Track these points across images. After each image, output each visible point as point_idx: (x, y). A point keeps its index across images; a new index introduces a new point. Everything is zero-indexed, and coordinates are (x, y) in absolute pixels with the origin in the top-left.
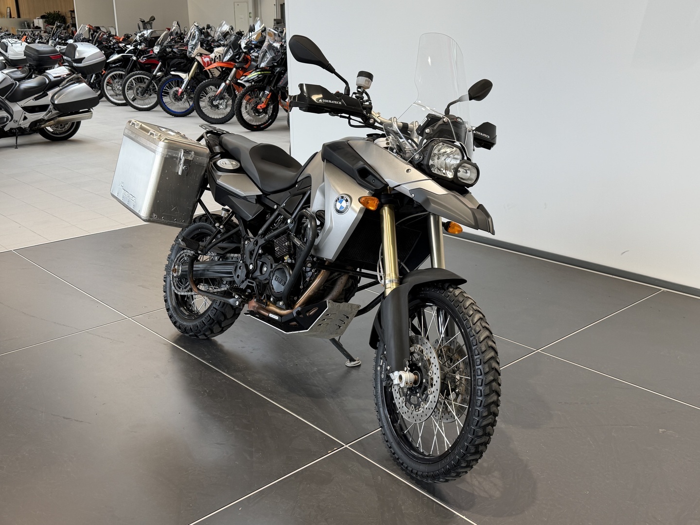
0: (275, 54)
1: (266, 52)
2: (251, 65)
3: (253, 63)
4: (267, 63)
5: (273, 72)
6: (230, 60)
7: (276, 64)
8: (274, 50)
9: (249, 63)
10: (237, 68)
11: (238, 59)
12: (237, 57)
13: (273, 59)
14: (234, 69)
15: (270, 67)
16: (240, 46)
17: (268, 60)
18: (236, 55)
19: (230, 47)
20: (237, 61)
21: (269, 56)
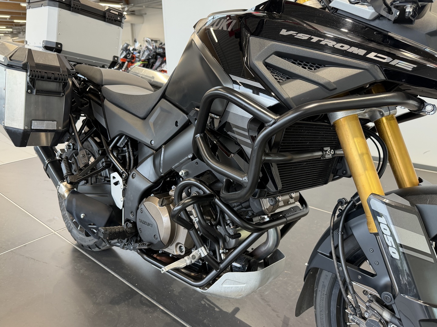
0: (150, 51)
1: (145, 51)
2: (136, 60)
3: (137, 59)
4: (146, 57)
5: (149, 62)
6: (124, 57)
7: (150, 57)
8: (149, 50)
9: (135, 59)
10: (128, 62)
11: (129, 56)
12: (128, 55)
13: (149, 55)
14: (126, 63)
15: (147, 59)
16: (129, 49)
17: (146, 55)
18: (127, 54)
19: (124, 50)
20: (128, 57)
21: (146, 53)
